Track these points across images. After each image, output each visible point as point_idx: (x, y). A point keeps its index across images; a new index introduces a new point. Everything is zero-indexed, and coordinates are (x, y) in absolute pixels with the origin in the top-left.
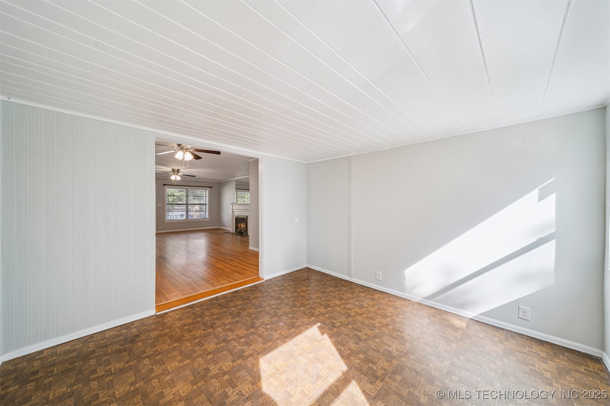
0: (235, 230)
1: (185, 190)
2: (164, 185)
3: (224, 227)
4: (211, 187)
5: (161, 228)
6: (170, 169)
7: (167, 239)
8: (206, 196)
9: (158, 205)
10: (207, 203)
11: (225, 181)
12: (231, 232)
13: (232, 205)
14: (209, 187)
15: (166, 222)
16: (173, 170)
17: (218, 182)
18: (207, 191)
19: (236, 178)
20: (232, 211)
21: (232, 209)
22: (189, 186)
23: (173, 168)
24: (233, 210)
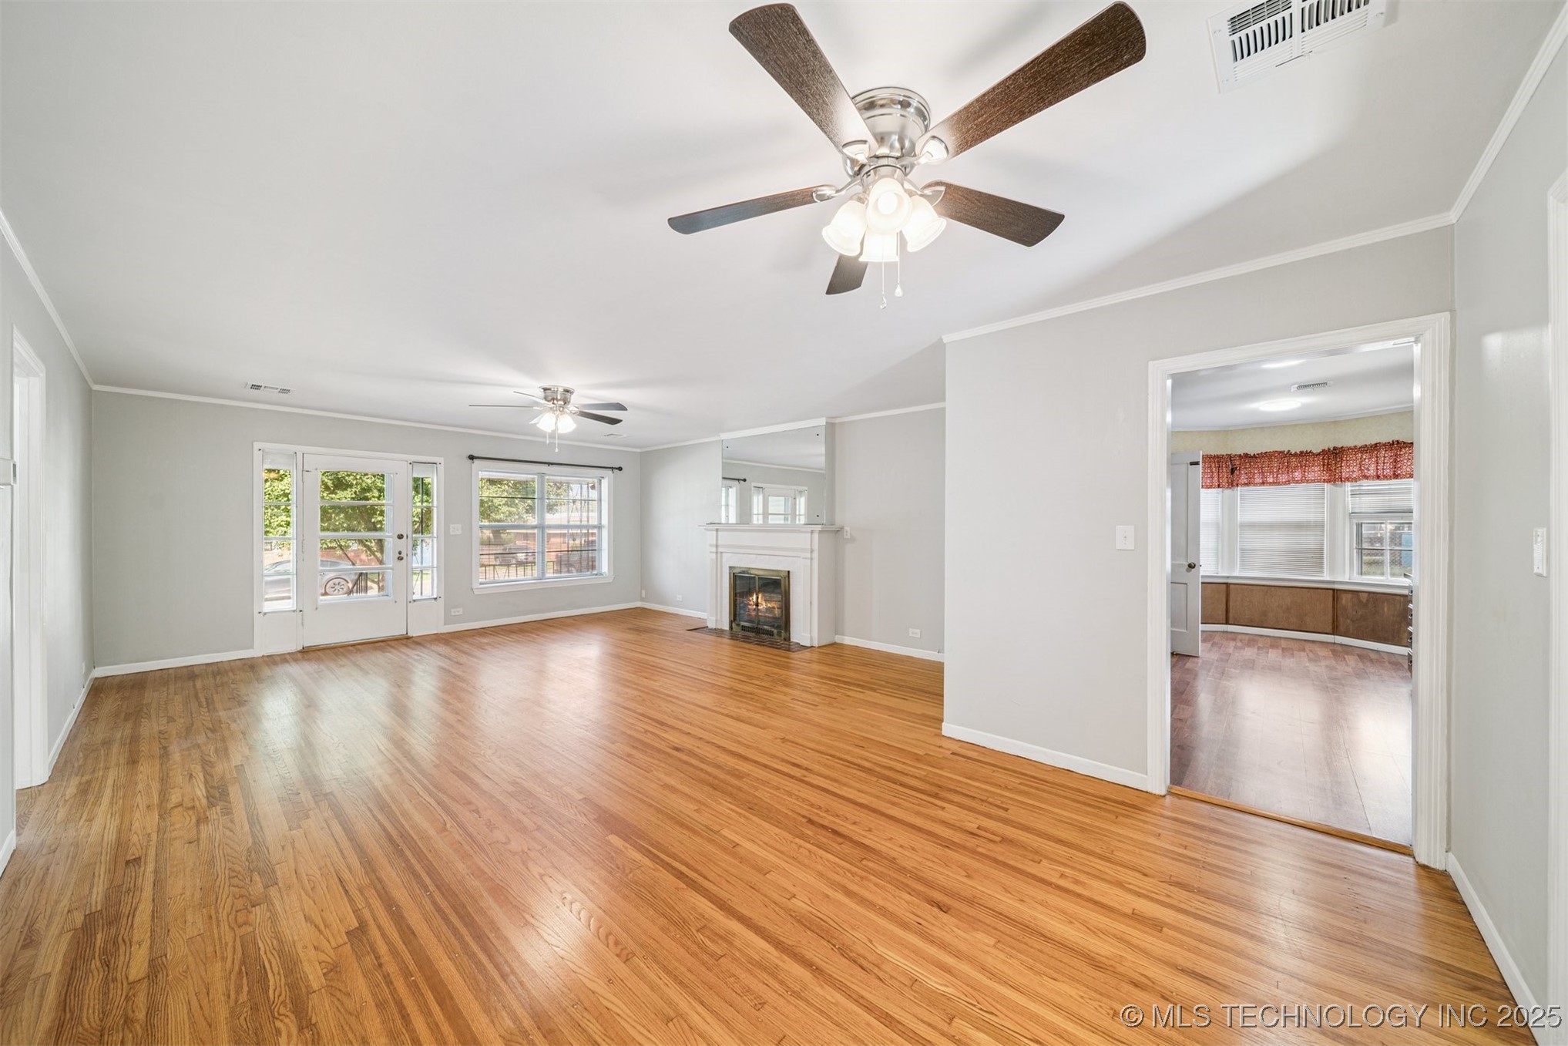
0: (731, 622)
1: (536, 477)
2: (472, 458)
3: (662, 603)
4: (620, 469)
5: (461, 613)
6: (532, 388)
7: (478, 653)
8: (600, 500)
9: (451, 530)
10: (605, 521)
11: (663, 449)
12: (711, 625)
13: (717, 530)
14: (612, 468)
15: (476, 592)
16: (549, 394)
17: (639, 450)
18: (605, 483)
19: (724, 436)
20: (717, 553)
21: (717, 546)
22: (549, 464)
23: (546, 385)
24: (720, 550)
